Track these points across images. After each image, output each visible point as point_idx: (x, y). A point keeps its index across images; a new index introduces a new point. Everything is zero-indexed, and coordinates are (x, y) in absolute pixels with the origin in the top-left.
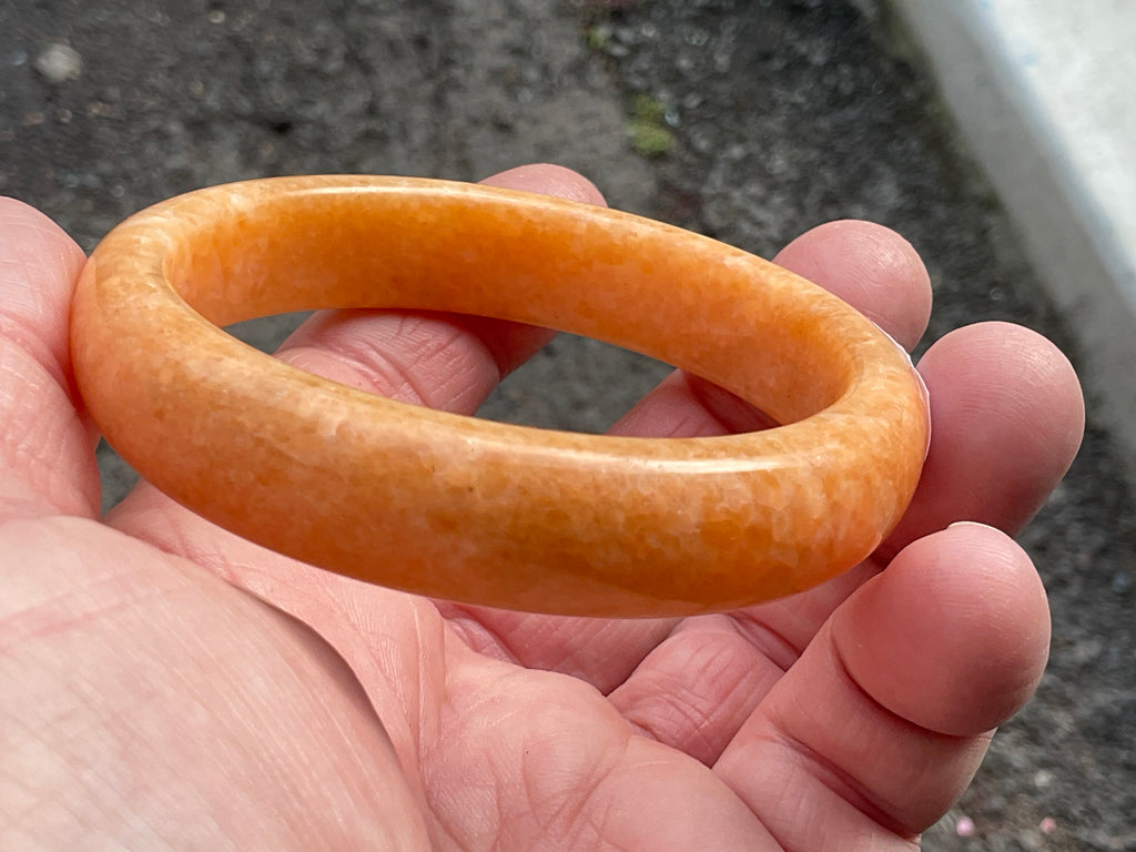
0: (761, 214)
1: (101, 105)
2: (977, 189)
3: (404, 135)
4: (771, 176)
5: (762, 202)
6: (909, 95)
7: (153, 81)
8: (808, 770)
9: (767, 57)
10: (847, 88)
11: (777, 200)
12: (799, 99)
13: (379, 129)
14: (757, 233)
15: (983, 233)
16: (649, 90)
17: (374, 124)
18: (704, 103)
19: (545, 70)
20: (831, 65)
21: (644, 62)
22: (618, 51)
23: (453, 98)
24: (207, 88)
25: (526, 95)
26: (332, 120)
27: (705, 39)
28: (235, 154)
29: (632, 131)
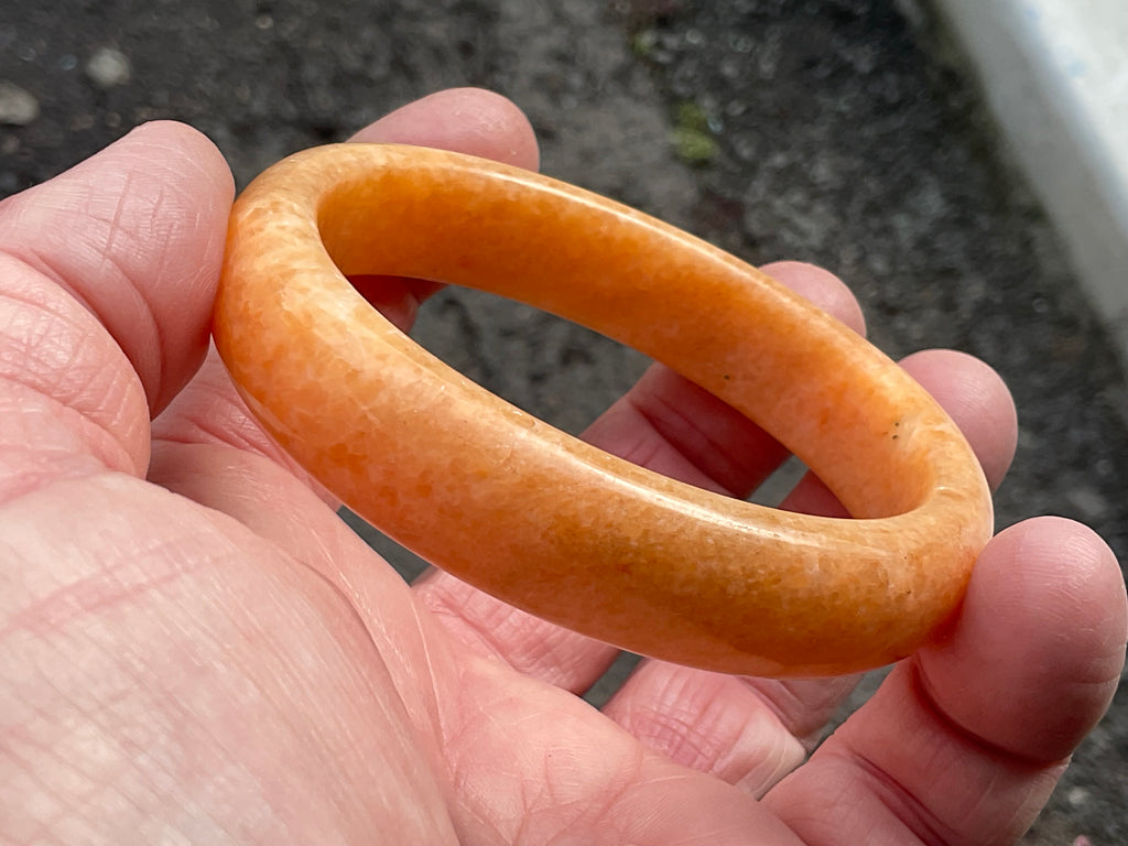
0: (804, 223)
1: (149, 109)
4: (814, 185)
5: (805, 210)
6: (955, 103)
7: (199, 86)
9: (811, 64)
10: (894, 96)
11: (820, 209)
12: (843, 106)
14: (799, 243)
15: (1027, 244)
16: (692, 98)
18: (747, 111)
19: (589, 76)
20: (877, 72)
21: (689, 69)
22: (662, 58)
24: (254, 93)
25: (570, 102)
27: (750, 46)
29: (676, 138)
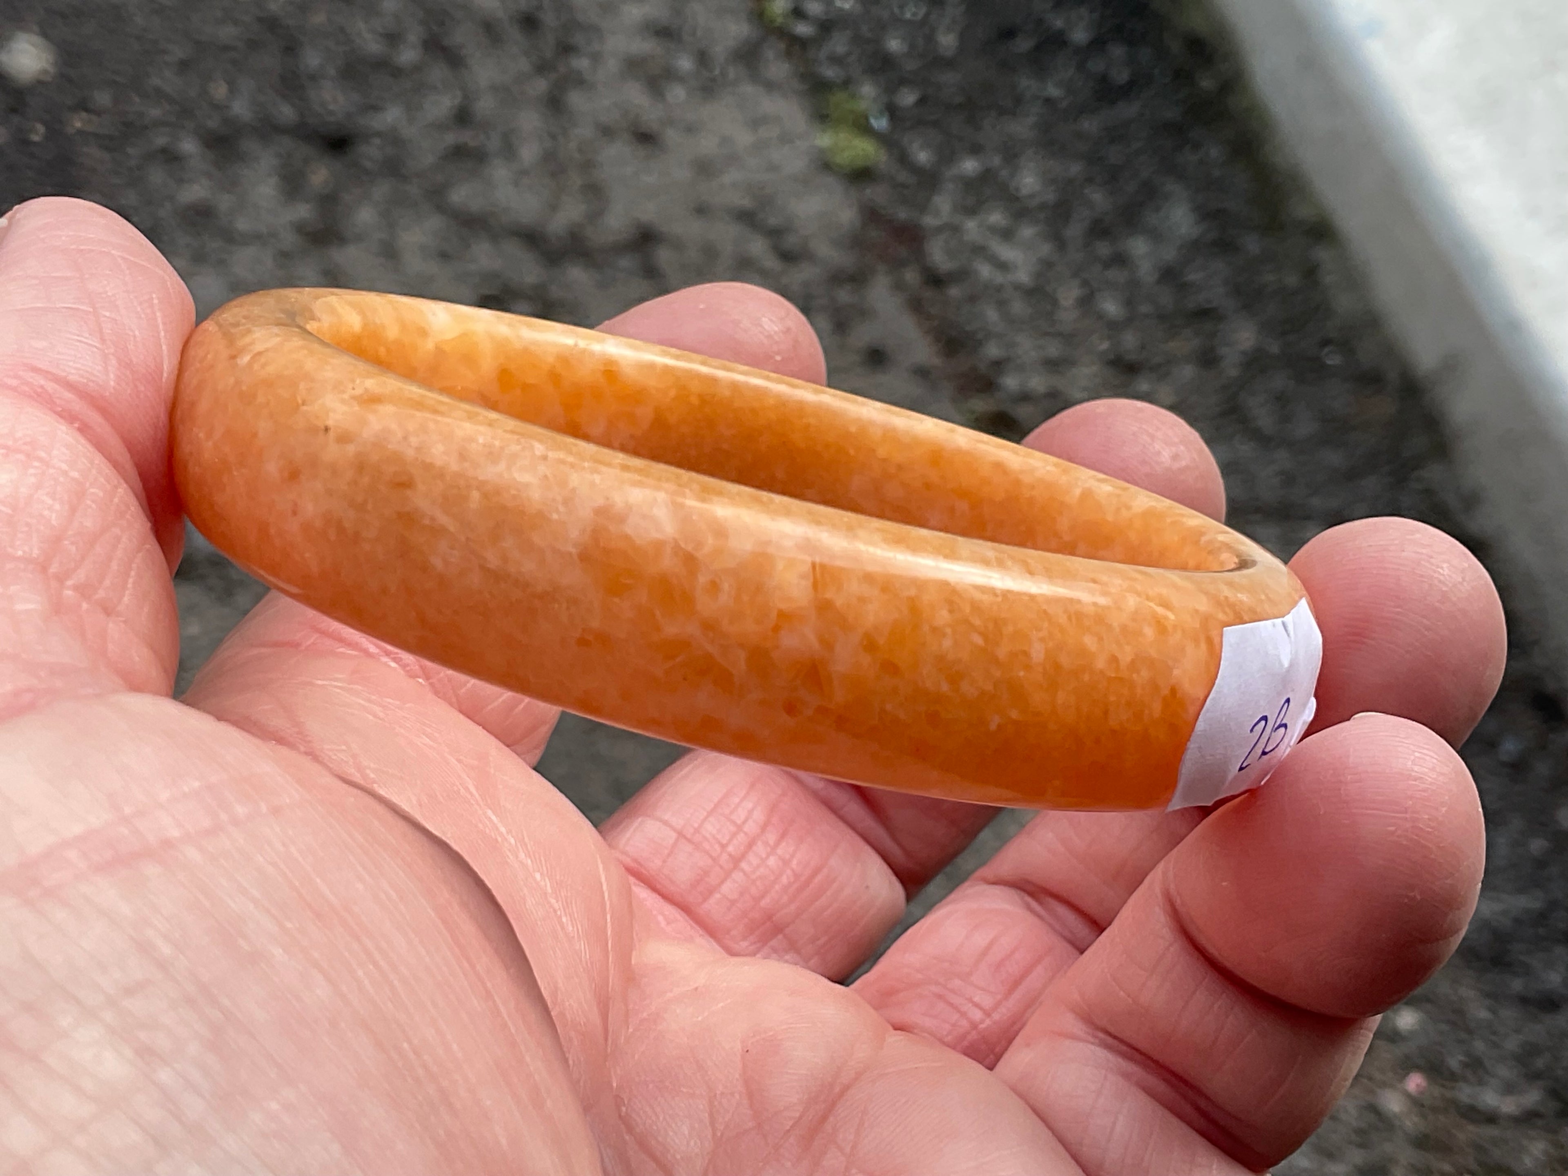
0: (1007, 252)
1: (85, 115)
2: (1302, 212)
3: (509, 151)
4: (1017, 199)
5: (1007, 234)
6: (1207, 83)
7: (156, 81)
8: (1126, 1076)
9: (1008, 34)
10: (1121, 76)
11: (1027, 232)
12: (1053, 91)
13: (472, 143)
14: (999, 278)
15: (1311, 273)
16: (847, 83)
17: (467, 137)
18: (922, 101)
19: (703, 58)
20: (1098, 44)
21: (839, 44)
22: (803, 29)
23: (575, 99)
24: (233, 90)
25: (677, 93)
26: (408, 132)
27: (922, 11)
28: (274, 180)
29: (824, 140)
